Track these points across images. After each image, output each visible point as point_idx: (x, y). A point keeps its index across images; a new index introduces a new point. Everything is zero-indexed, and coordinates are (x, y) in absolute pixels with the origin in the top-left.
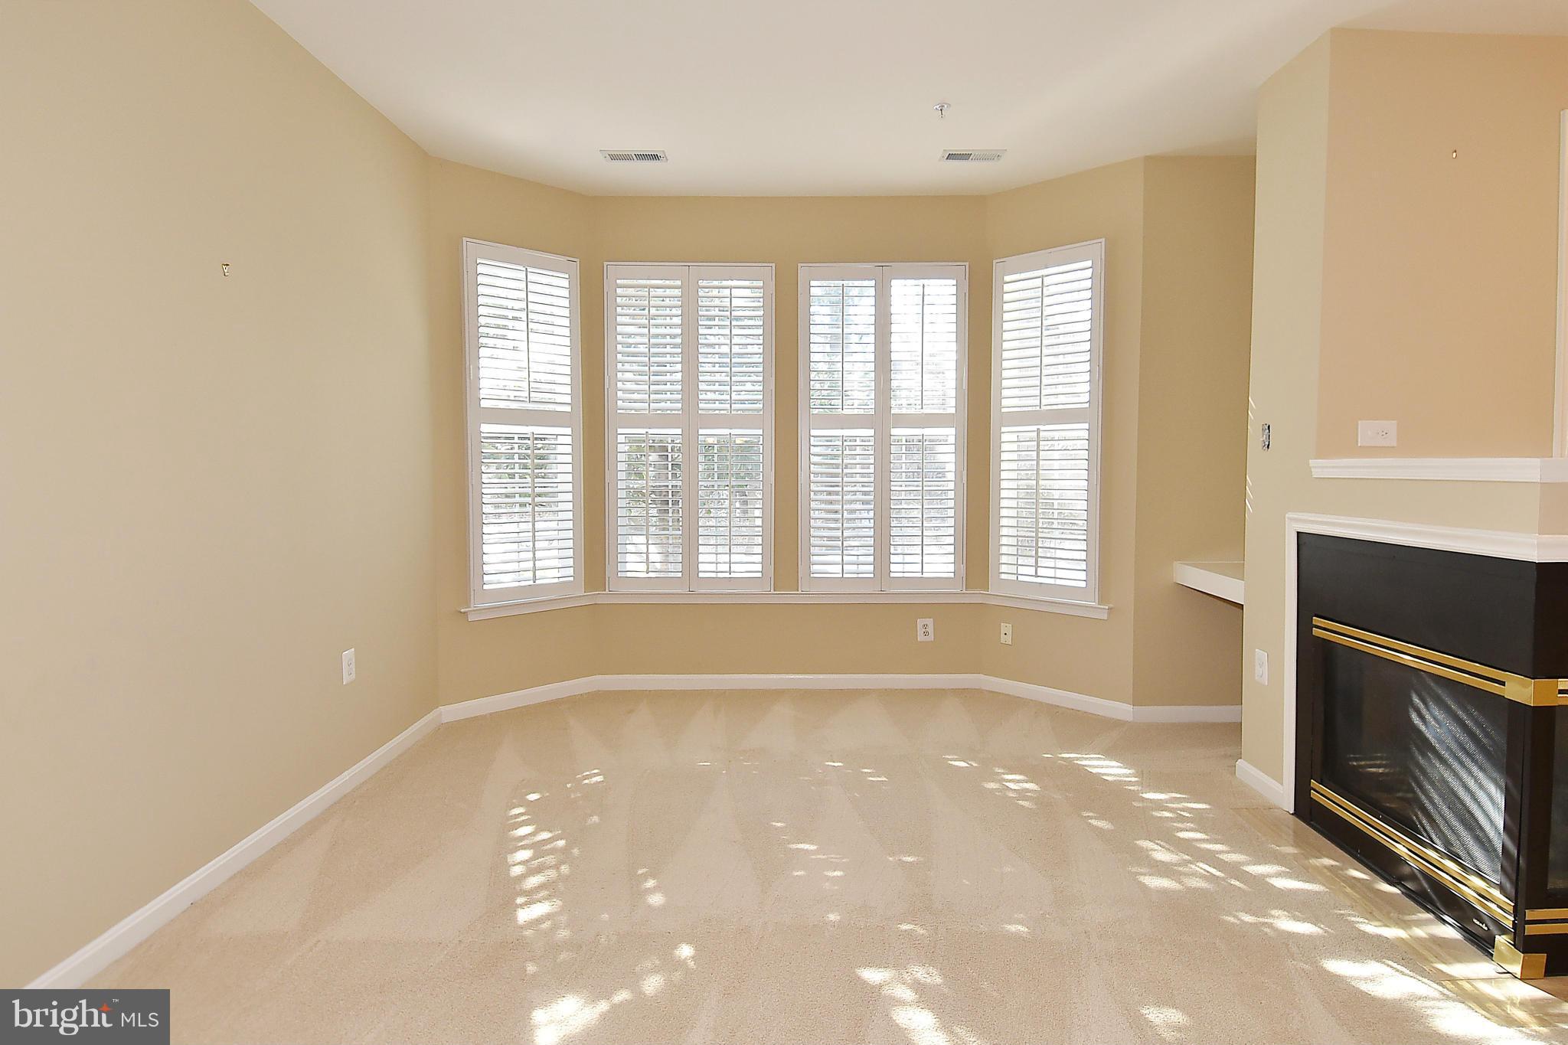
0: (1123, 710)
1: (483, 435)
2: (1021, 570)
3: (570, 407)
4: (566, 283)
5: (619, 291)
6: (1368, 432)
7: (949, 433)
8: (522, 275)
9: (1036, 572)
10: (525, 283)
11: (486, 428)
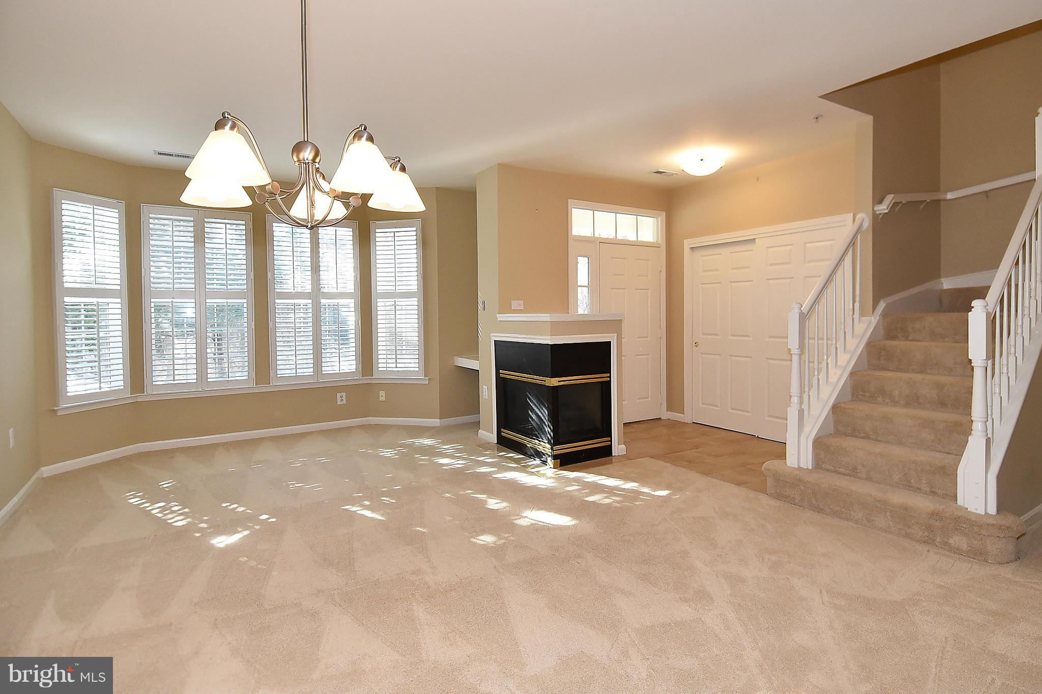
0: (436, 422)
1: (65, 304)
2: (389, 365)
3: (120, 287)
4: (117, 215)
5: (151, 221)
6: (515, 304)
7: (351, 302)
8: (91, 211)
9: (396, 366)
10: (92, 215)
11: (67, 299)
